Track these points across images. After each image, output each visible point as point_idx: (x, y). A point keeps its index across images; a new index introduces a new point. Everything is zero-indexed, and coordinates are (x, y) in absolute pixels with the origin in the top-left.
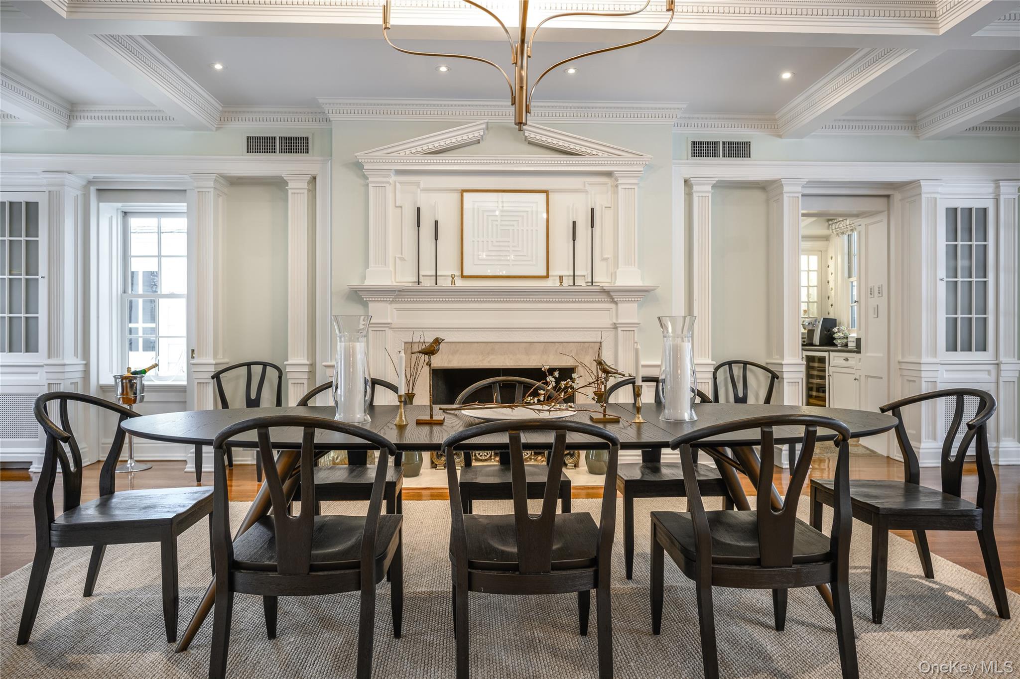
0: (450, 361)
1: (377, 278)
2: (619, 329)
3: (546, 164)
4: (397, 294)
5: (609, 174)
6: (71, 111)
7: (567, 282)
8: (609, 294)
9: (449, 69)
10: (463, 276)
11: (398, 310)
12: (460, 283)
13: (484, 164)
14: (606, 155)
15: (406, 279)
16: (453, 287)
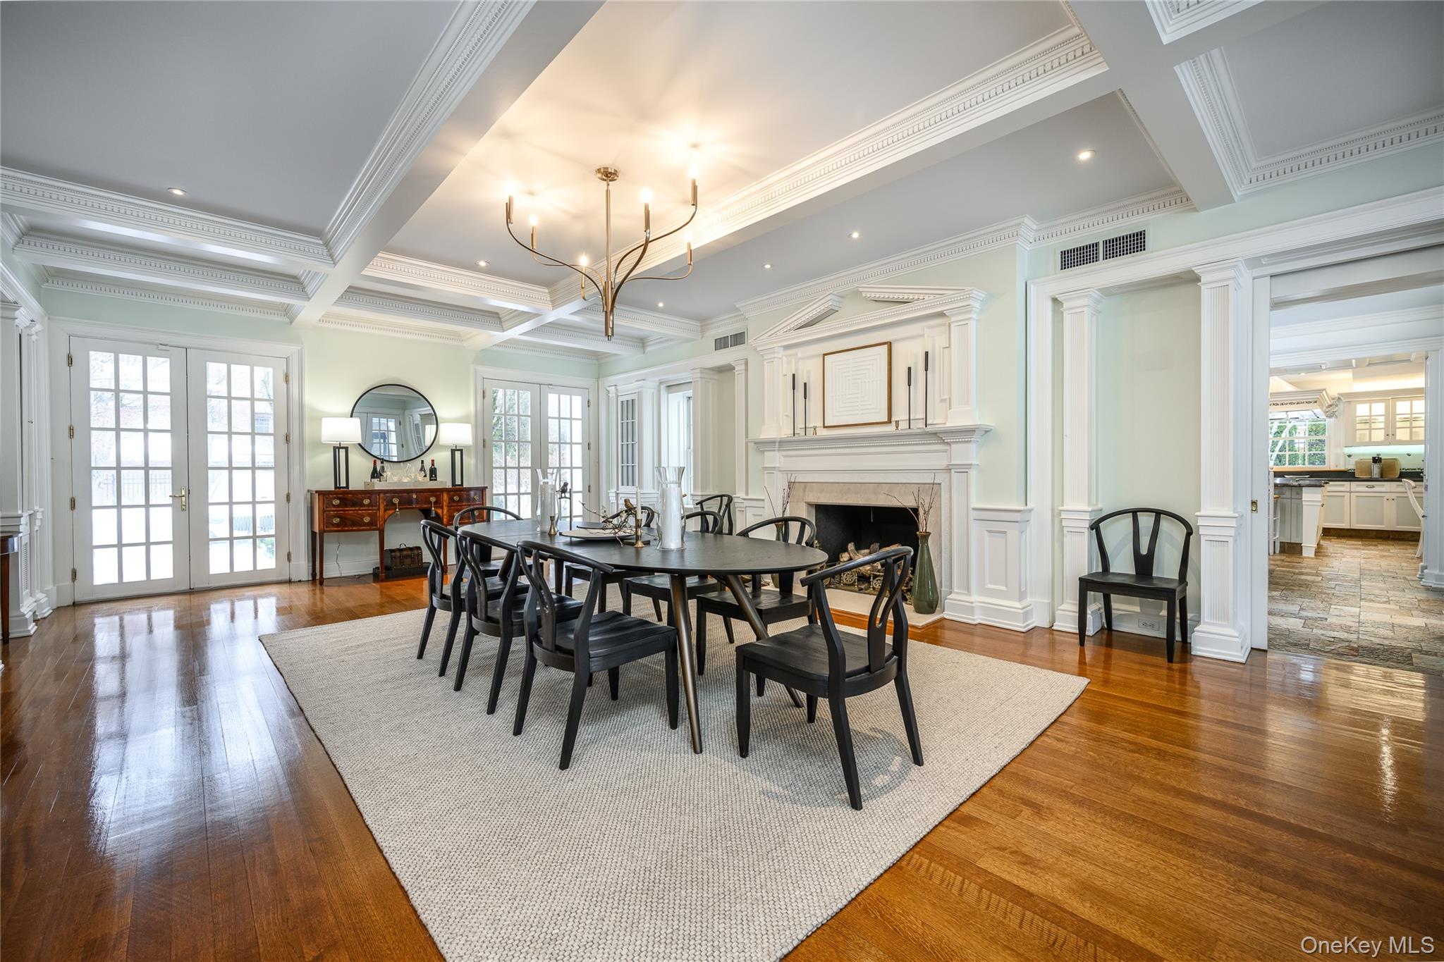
0: (818, 498)
1: (769, 433)
2: (952, 471)
3: (879, 319)
4: (782, 444)
5: (941, 315)
6: (643, 343)
7: (904, 425)
8: (939, 437)
9: (772, 265)
10: (824, 427)
11: (785, 456)
12: (823, 433)
13: (846, 326)
14: (932, 297)
15: (786, 432)
16: (815, 437)
